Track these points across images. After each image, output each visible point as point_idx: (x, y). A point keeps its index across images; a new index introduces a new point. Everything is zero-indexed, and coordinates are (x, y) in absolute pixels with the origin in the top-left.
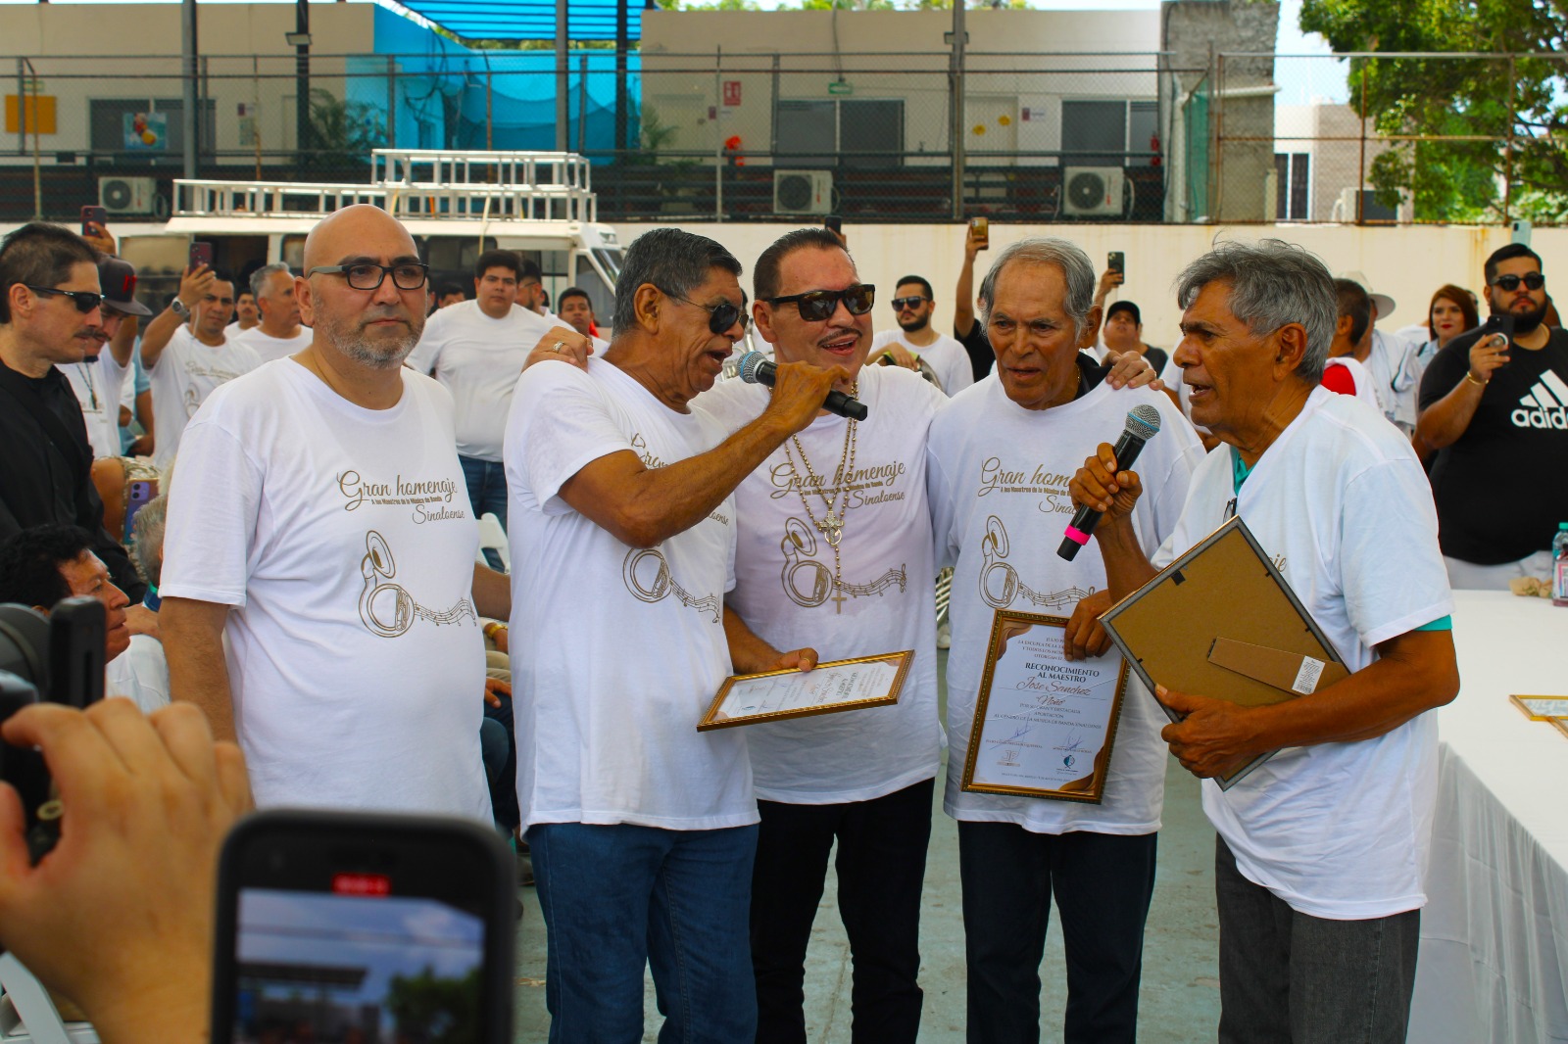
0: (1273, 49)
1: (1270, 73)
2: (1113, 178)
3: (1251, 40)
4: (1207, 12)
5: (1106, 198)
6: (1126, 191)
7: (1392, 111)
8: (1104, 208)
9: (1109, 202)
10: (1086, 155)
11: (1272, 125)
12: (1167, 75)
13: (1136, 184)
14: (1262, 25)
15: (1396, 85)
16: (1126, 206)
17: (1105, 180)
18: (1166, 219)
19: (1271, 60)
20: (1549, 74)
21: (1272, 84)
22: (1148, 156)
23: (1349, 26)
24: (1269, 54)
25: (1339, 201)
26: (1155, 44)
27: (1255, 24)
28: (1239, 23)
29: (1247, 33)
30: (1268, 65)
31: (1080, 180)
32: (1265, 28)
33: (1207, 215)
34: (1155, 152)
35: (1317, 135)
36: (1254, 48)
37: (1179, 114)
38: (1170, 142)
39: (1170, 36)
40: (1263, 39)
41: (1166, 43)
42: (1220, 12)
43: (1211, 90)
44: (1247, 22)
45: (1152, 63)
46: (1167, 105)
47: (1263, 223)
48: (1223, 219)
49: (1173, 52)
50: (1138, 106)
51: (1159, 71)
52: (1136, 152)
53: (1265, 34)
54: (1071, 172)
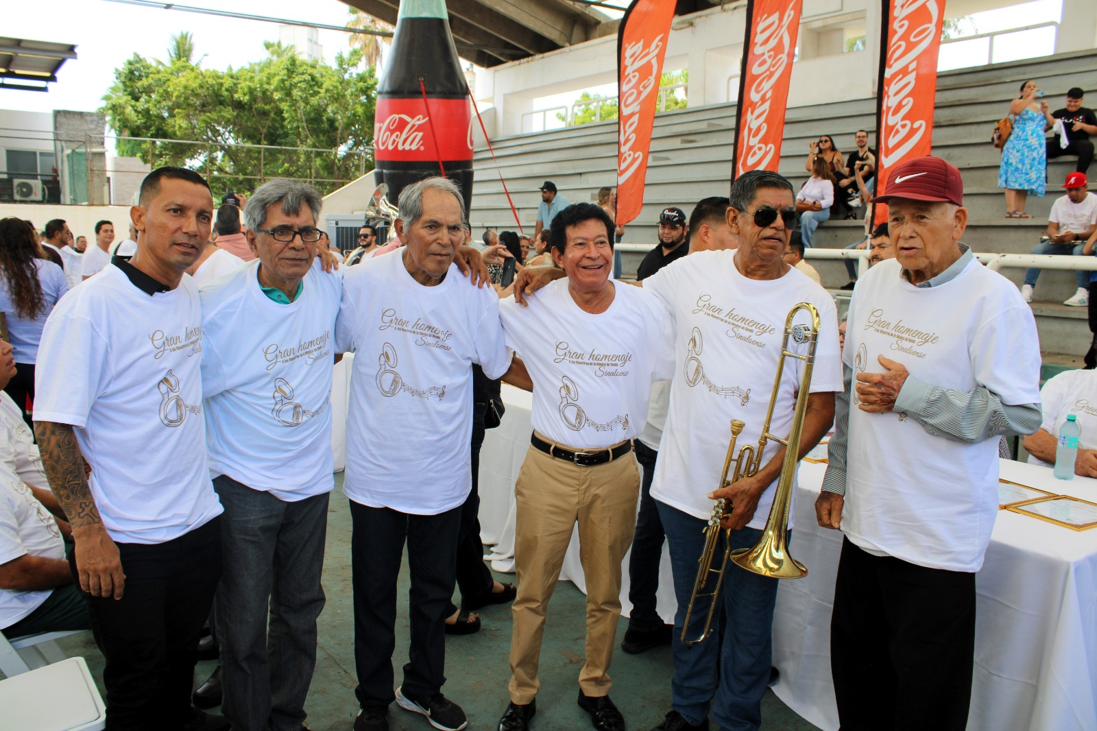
0: (103, 134)
1: (103, 143)
2: (37, 185)
3: (94, 129)
4: (74, 116)
5: (34, 193)
6: (43, 190)
7: (159, 162)
8: (33, 197)
9: (36, 195)
10: (21, 174)
11: (105, 165)
12: (58, 142)
13: (48, 188)
14: (98, 123)
15: (161, 152)
16: (44, 196)
17: (33, 186)
18: (62, 202)
19: (103, 138)
20: (216, 151)
21: (104, 148)
22: (50, 176)
23: (138, 127)
24: (102, 136)
25: (134, 198)
26: (51, 127)
27: (95, 123)
28: (89, 122)
29: (92, 126)
30: (102, 140)
31: (22, 185)
32: (100, 125)
33: (87, 201)
34: (55, 174)
35: (114, 170)
36: (95, 132)
37: (65, 159)
38: (62, 171)
39: (58, 125)
40: (99, 129)
41: (56, 128)
42: (80, 117)
43: (86, 148)
44: (92, 122)
45: (51, 136)
46: (59, 155)
47: (103, 205)
48: (95, 203)
49: (61, 132)
50: (42, 154)
51: (55, 140)
52: (43, 174)
53: (100, 127)
54: (16, 182)
